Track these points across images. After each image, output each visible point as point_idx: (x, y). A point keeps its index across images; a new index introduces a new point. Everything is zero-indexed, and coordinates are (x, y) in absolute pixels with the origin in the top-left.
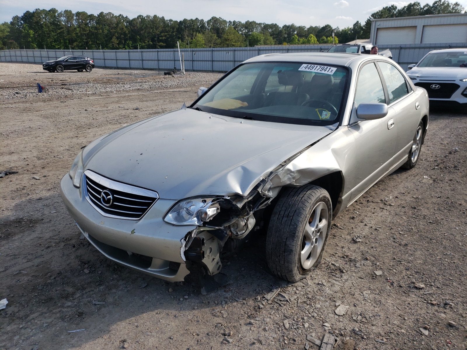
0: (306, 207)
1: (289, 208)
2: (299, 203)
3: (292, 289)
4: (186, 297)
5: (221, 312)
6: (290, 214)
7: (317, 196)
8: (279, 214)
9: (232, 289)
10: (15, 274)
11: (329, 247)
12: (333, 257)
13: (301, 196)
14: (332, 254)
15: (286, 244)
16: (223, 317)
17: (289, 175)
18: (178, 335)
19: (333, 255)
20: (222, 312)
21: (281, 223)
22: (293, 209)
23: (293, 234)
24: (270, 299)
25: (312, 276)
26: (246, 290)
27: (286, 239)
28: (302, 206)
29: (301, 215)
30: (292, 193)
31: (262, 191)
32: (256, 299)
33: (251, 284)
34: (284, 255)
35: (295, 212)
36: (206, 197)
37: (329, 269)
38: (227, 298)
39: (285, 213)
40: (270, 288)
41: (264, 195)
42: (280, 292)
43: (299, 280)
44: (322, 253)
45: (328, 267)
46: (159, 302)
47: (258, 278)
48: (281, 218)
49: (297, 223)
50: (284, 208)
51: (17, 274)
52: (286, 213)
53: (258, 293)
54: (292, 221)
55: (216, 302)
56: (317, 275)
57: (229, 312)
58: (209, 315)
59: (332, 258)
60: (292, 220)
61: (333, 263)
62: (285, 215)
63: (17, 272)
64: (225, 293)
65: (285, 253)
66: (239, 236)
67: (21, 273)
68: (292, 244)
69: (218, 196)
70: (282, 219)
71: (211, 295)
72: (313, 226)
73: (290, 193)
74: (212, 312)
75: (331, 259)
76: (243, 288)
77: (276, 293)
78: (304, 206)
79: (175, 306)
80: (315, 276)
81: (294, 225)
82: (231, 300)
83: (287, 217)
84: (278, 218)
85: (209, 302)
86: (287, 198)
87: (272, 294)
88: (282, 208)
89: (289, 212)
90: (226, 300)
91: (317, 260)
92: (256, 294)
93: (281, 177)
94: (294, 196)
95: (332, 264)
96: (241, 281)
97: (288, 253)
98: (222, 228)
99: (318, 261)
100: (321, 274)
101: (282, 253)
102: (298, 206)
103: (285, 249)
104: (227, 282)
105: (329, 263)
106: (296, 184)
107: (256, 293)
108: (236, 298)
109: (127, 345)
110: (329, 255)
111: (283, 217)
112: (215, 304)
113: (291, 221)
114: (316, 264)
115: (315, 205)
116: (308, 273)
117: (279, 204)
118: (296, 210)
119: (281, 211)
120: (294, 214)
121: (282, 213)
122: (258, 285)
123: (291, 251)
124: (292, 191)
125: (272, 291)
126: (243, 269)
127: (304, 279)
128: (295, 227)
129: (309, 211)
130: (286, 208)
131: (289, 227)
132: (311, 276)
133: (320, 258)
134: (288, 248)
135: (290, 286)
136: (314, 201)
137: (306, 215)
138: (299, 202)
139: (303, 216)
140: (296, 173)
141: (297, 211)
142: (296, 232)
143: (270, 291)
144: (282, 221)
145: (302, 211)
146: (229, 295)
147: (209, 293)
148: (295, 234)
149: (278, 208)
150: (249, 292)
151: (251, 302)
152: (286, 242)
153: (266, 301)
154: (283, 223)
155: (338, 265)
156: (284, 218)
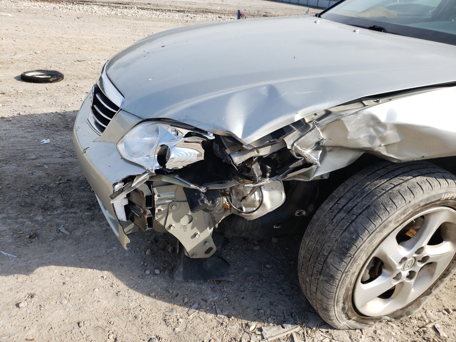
0: (394, 206)
1: (358, 198)
2: (382, 195)
3: (322, 338)
4: (157, 271)
5: (178, 320)
6: (355, 209)
7: (433, 193)
8: (336, 203)
9: (226, 289)
10: (37, 166)
11: (449, 292)
12: (444, 314)
13: (396, 181)
14: (446, 307)
15: (326, 261)
16: (174, 329)
17: (372, 130)
18: (92, 325)
19: (447, 311)
20: (180, 320)
21: (332, 219)
22: (364, 202)
23: (344, 249)
24: (270, 337)
25: (378, 332)
26: (245, 303)
27: (330, 252)
28: (386, 201)
29: (375, 219)
30: (381, 172)
31: (293, 145)
32: (247, 325)
33: (261, 297)
34: (319, 279)
35: (367, 208)
36: (180, 126)
37: (422, 334)
38: (206, 301)
39: (347, 203)
40: (284, 318)
41: (299, 155)
42: (297, 333)
43: (346, 328)
44: (422, 299)
45: (421, 331)
46: (120, 262)
47: (280, 290)
48: (336, 211)
49: (359, 231)
50: (349, 195)
51: (39, 166)
52: (350, 205)
53: (258, 318)
54: (353, 224)
55: (186, 300)
56: (388, 334)
57: (189, 326)
58: (160, 316)
59: (442, 316)
60: (353, 221)
61: (437, 326)
62: (344, 208)
63: (39, 165)
64: (209, 292)
65: (320, 275)
66: (243, 214)
67: (43, 166)
68: (337, 266)
69: (196, 129)
70: (338, 213)
71: (190, 284)
72: (410, 248)
73: (379, 170)
74: (167, 313)
75: (440, 317)
76: (245, 296)
77: (287, 333)
78: (391, 202)
79: (132, 277)
80: (383, 333)
81: (351, 233)
82: (208, 308)
83: (348, 212)
84: (331, 209)
85: (177, 295)
86: (365, 178)
87: (279, 329)
88: (347, 192)
89: (356, 205)
90: (203, 303)
91: (407, 306)
92: (255, 318)
93: (349, 129)
94: (381, 177)
95: (434, 328)
96: (251, 284)
97: (326, 278)
98: (203, 190)
99: (407, 310)
100: (398, 337)
101: (315, 272)
102: (378, 198)
103: (322, 269)
104: (223, 276)
105: (430, 322)
106: (388, 152)
107: (255, 315)
108: (219, 308)
109: (25, 304)
110: (440, 308)
111: (340, 210)
112: (183, 301)
113: (351, 223)
114: (399, 313)
115: (422, 210)
116: (372, 323)
117: (347, 183)
118: (369, 206)
119: (342, 197)
120: (363, 211)
121: (343, 202)
122: (271, 304)
123: (332, 277)
124: (383, 168)
125: (284, 325)
126: (268, 266)
127: (357, 331)
128: (354, 237)
129: (397, 217)
130: (354, 196)
131: (343, 232)
132: (375, 332)
133: (414, 306)
134: (328, 270)
135: (324, 330)
136: (421, 201)
137: (386, 222)
138: (384, 193)
139: (378, 222)
140: (391, 129)
141: (372, 208)
142: (351, 247)
143: (281, 323)
144: (335, 216)
145: (383, 211)
146: (212, 297)
147: (190, 281)
148: (348, 249)
149: (341, 190)
150: (247, 308)
151: (235, 327)
152: (327, 258)
153: (259, 337)
154: (335, 220)
155: (446, 336)
156: (342, 212)
